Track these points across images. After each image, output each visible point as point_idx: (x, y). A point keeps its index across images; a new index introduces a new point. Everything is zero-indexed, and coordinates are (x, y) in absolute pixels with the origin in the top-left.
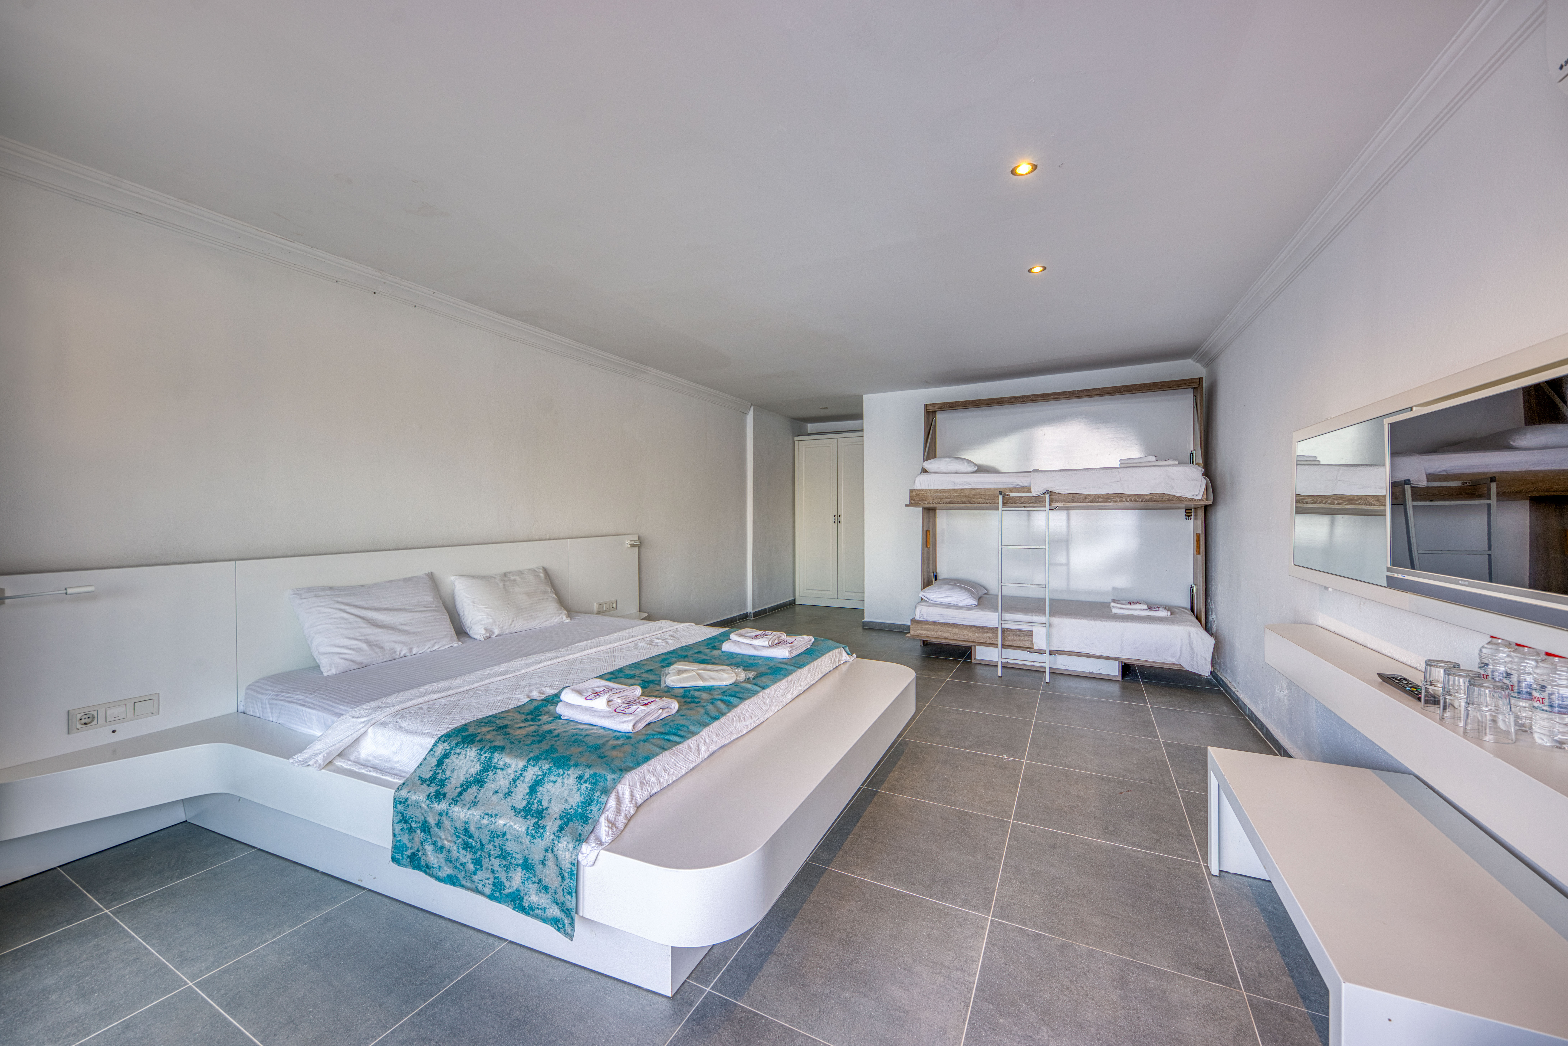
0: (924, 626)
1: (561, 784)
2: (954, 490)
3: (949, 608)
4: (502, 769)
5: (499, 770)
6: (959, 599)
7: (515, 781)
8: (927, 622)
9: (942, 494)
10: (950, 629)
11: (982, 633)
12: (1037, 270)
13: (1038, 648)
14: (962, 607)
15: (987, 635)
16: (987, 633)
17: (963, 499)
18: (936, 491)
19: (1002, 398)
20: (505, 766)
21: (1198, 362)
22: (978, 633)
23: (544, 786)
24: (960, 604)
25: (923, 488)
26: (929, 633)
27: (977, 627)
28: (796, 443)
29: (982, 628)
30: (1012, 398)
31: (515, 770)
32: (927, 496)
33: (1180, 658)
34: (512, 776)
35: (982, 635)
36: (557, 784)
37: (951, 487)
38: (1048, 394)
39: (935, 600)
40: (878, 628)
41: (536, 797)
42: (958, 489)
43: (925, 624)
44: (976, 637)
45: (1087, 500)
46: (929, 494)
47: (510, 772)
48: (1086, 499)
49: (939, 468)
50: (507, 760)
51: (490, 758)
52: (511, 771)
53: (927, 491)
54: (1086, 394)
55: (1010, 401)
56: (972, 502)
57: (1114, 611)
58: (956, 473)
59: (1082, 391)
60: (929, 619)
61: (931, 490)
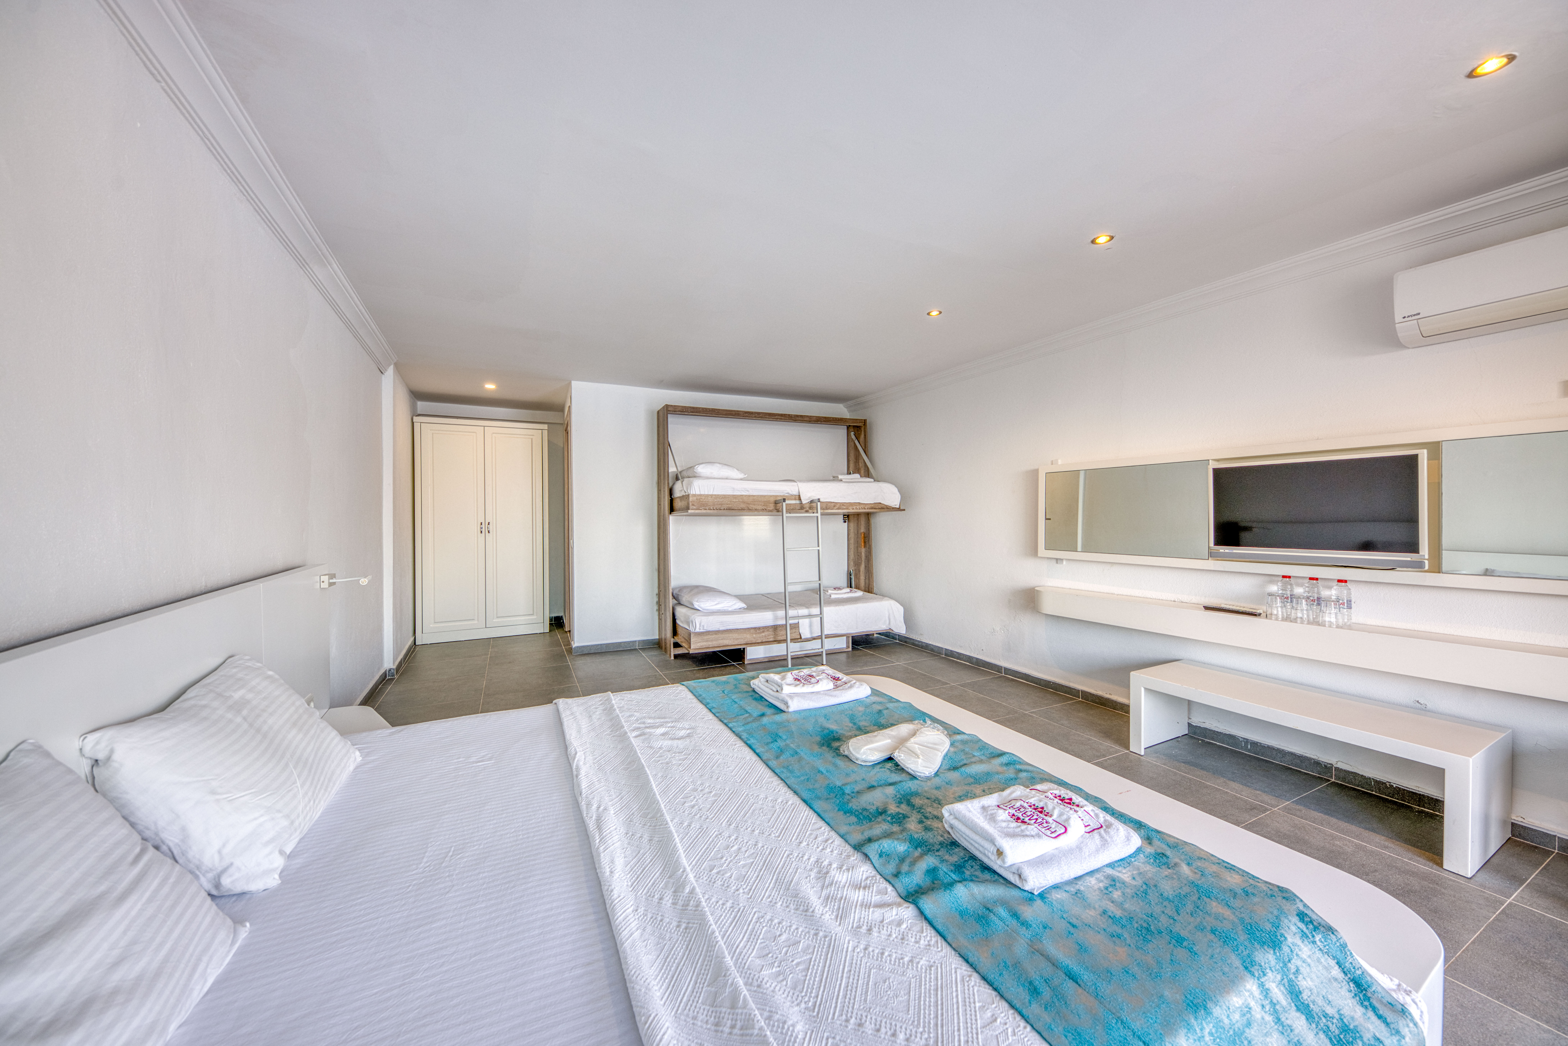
0: (706, 637)
1: (1304, 965)
2: (734, 496)
3: (725, 615)
4: (1249, 1024)
5: (1247, 1030)
6: (731, 604)
7: (1278, 1020)
8: (708, 633)
9: (722, 500)
10: (730, 635)
11: (759, 633)
12: (935, 313)
13: (805, 637)
14: (734, 612)
15: (763, 634)
16: (763, 632)
17: (743, 506)
18: (717, 496)
19: (738, 411)
20: (1244, 1015)
21: (847, 408)
22: (755, 634)
23: (1301, 989)
24: (730, 609)
25: (702, 493)
26: (710, 643)
27: (755, 628)
28: (417, 426)
29: (759, 628)
30: (746, 412)
31: (1260, 1007)
32: (708, 501)
33: (889, 624)
34: (1269, 1018)
35: (758, 635)
36: (1301, 968)
37: (730, 492)
38: (774, 414)
39: (708, 608)
40: (592, 651)
41: (1317, 1014)
42: (738, 496)
43: (706, 635)
44: (754, 638)
45: (836, 508)
46: (710, 499)
47: (1258, 1016)
48: (835, 506)
49: (712, 473)
50: (1236, 1001)
51: (1218, 1024)
52: (1258, 1013)
53: (708, 496)
54: (800, 419)
55: (745, 415)
56: (750, 508)
57: (833, 596)
58: (727, 479)
59: (797, 416)
60: (710, 629)
61: (712, 496)
